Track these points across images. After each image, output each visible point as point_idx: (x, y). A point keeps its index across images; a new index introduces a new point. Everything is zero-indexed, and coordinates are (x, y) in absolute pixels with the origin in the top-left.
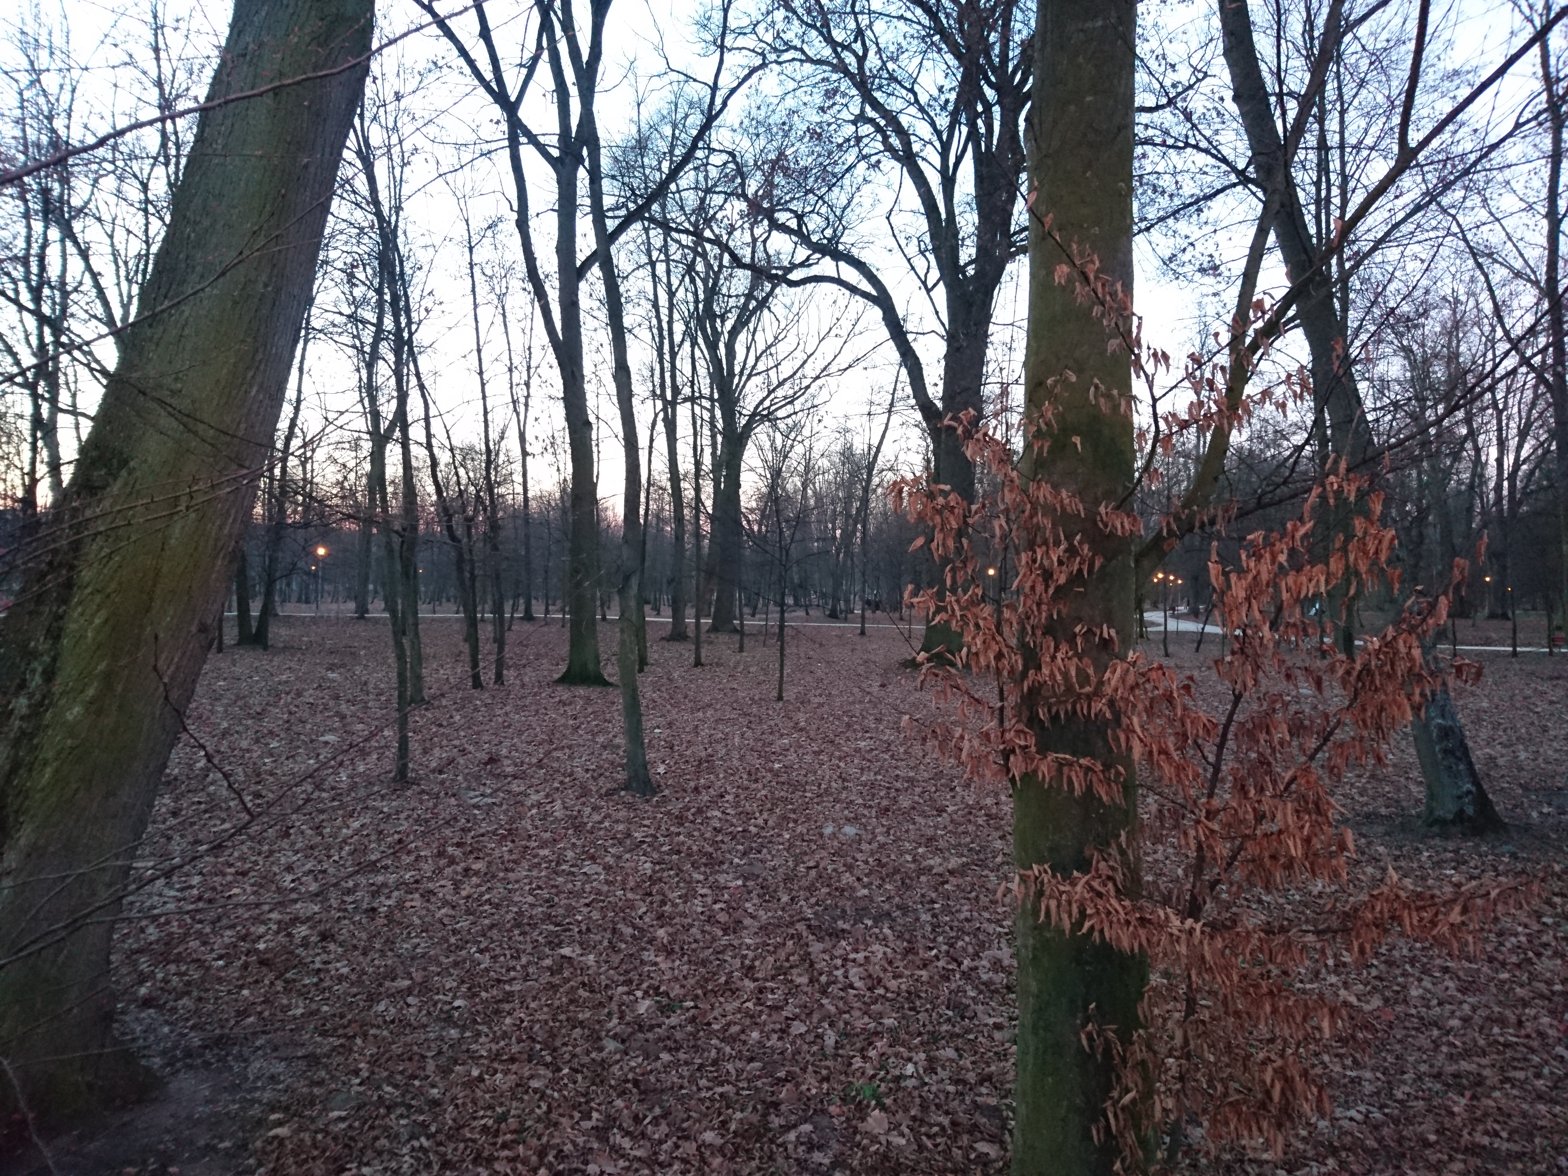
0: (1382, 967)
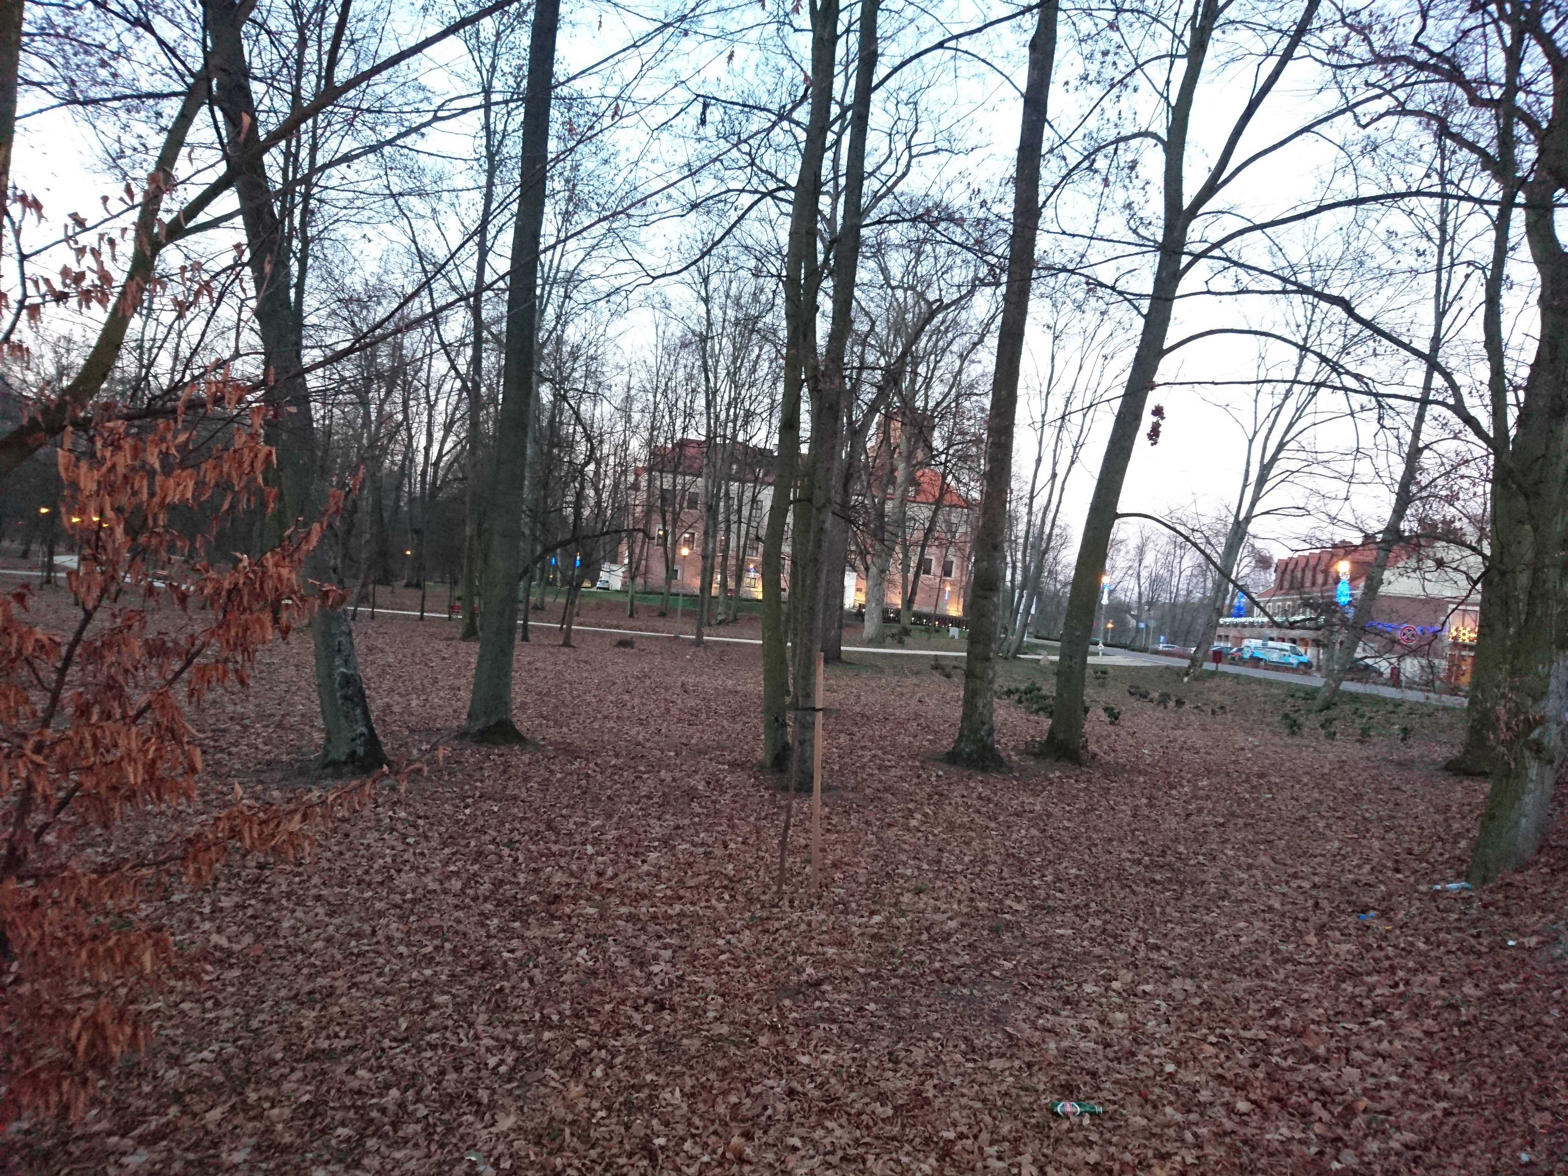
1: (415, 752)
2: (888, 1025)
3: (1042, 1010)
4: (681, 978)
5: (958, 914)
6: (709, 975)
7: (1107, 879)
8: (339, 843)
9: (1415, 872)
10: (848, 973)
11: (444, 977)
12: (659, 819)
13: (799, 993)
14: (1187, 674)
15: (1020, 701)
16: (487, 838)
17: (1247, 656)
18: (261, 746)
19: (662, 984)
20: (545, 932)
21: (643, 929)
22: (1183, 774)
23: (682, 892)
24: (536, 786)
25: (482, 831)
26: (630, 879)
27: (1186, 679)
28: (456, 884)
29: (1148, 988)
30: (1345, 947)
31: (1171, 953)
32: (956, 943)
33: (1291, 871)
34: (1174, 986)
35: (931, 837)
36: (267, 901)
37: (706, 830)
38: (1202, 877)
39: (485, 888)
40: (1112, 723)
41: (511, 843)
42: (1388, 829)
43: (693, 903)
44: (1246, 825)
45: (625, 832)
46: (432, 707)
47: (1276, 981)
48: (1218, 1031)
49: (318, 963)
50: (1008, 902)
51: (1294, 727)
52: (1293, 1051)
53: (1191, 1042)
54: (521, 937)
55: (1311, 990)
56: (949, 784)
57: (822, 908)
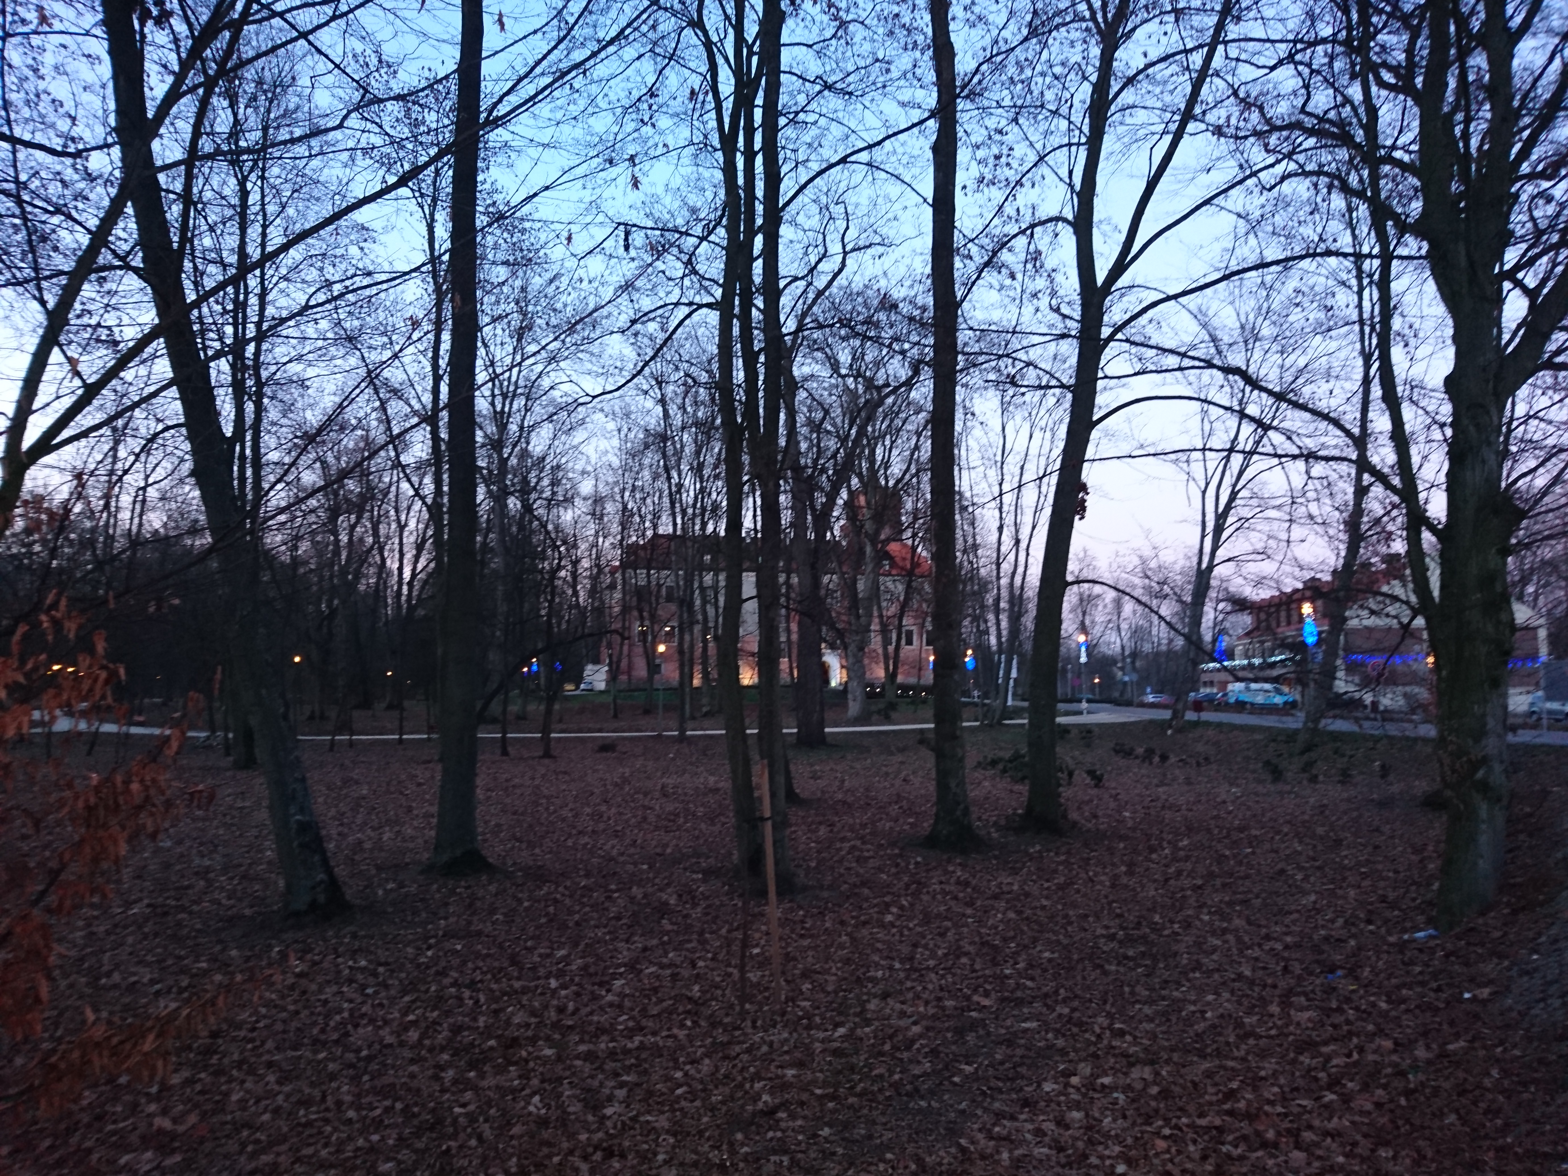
0: (208, 1080)
1: (380, 892)
2: (840, 1151)
3: (999, 1116)
4: (634, 1119)
5: (923, 1017)
6: (663, 1113)
7: (1081, 960)
8: (295, 1002)
9: (1386, 921)
10: (805, 1096)
11: (391, 1142)
12: (627, 941)
13: (752, 1123)
14: (1170, 727)
15: (1004, 771)
16: (447, 981)
17: (1232, 700)
18: (224, 901)
19: (615, 1128)
20: (501, 1080)
21: (600, 1068)
22: (1165, 835)
23: (644, 1022)
24: (500, 917)
25: (443, 973)
26: (591, 1013)
27: (1169, 732)
28: (413, 1035)
29: (1106, 1080)
30: (1307, 1015)
31: (1135, 1038)
32: (918, 1050)
33: (1264, 931)
34: (1133, 1076)
35: (906, 933)
36: (219, 1072)
37: (675, 950)
38: (1175, 948)
39: (443, 1036)
40: (1096, 786)
41: (472, 985)
42: (1365, 876)
43: (654, 1034)
44: (1224, 885)
45: (590, 960)
46: (404, 840)
47: (1234, 1059)
48: (1174, 1121)
49: (263, 1138)
50: (976, 998)
51: (1277, 774)
52: (1245, 1138)
53: (1146, 1136)
54: (476, 1089)
55: (1269, 1066)
56: (928, 871)
57: (785, 1026)
